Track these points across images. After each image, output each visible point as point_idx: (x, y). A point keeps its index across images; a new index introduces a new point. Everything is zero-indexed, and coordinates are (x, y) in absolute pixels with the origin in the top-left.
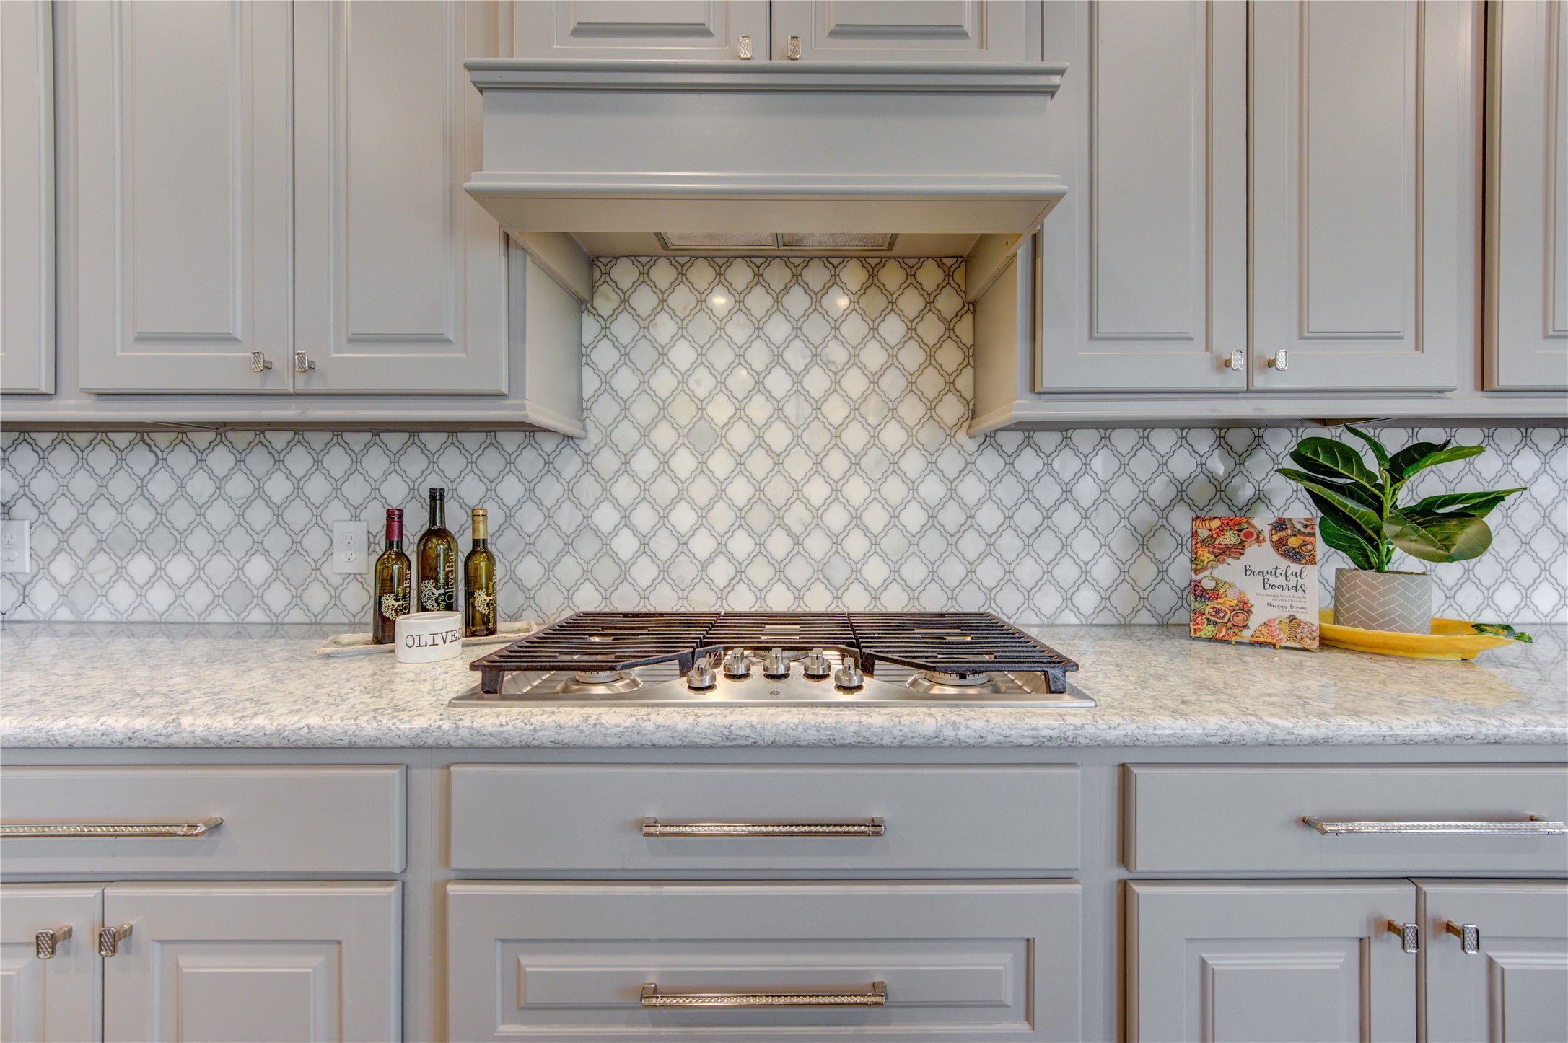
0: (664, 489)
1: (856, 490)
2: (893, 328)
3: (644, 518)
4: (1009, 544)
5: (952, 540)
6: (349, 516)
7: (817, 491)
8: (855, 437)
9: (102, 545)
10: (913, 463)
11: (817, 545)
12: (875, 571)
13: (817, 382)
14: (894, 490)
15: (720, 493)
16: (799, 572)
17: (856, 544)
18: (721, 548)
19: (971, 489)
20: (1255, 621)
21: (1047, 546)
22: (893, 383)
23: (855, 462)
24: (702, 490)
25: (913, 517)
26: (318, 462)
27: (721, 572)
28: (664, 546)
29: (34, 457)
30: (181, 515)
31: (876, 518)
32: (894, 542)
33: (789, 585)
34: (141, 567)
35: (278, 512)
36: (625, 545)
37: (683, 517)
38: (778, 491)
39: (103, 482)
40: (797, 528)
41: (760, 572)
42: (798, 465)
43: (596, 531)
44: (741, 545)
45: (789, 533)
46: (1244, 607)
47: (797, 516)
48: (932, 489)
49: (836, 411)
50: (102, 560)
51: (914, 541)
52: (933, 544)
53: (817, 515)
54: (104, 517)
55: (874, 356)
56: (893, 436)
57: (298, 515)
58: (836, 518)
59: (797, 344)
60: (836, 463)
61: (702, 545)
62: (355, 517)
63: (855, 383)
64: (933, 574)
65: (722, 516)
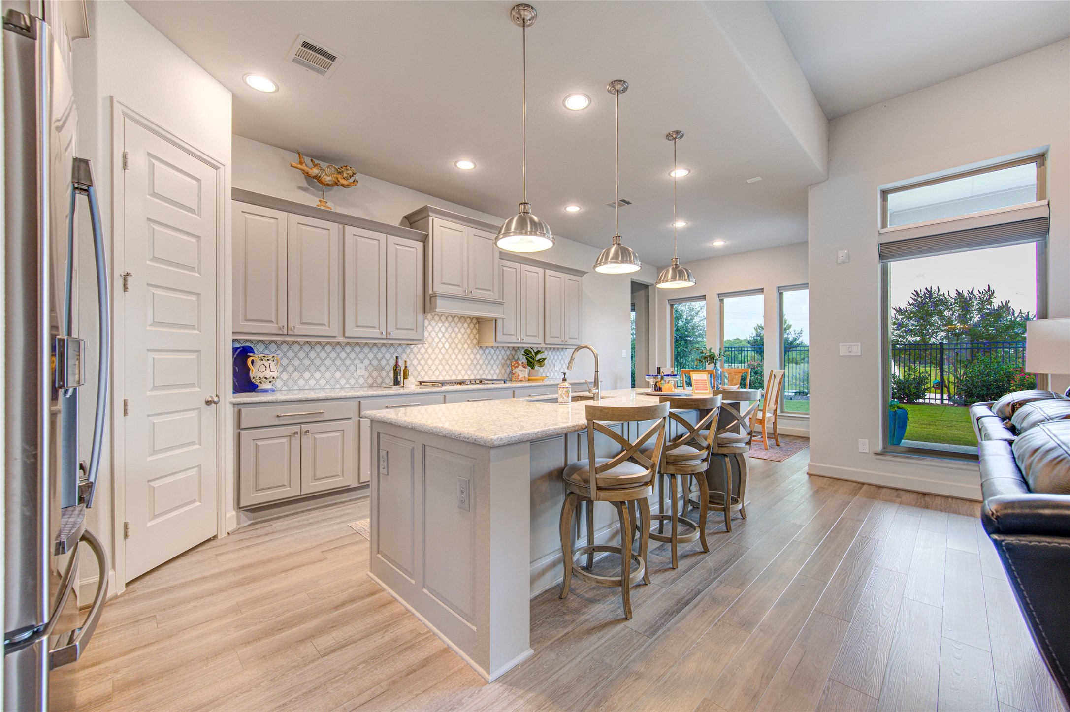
0: (426, 356)
1: (460, 357)
2: (466, 325)
3: (423, 362)
4: (484, 367)
5: (475, 366)
6: (360, 362)
7: (453, 357)
8: (460, 346)
9: (296, 370)
10: (469, 351)
11: (453, 367)
12: (463, 372)
13: (453, 335)
14: (466, 357)
15: (437, 357)
16: (450, 373)
17: (460, 367)
18: (437, 368)
19: (478, 356)
20: (520, 378)
21: (489, 366)
22: (466, 336)
23: (460, 351)
24: (433, 356)
25: (469, 362)
27: (437, 373)
28: (426, 368)
29: (276, 347)
30: (318, 362)
31: (463, 362)
32: (466, 367)
33: (449, 375)
34: (307, 375)
35: (343, 361)
36: (419, 368)
37: (430, 362)
38: (447, 357)
40: (450, 364)
41: (444, 373)
42: (450, 351)
43: (413, 365)
44: (440, 367)
45: (449, 365)
46: (519, 376)
47: (450, 362)
48: (472, 356)
49: (457, 341)
50: (296, 374)
51: (469, 366)
52: (472, 367)
53: (453, 361)
54: (296, 362)
55: (463, 331)
56: (466, 346)
57: (348, 362)
58: (457, 362)
59: (450, 327)
60: (457, 351)
61: (434, 368)
62: (362, 362)
63: (460, 336)
64: (472, 373)
65: (437, 362)
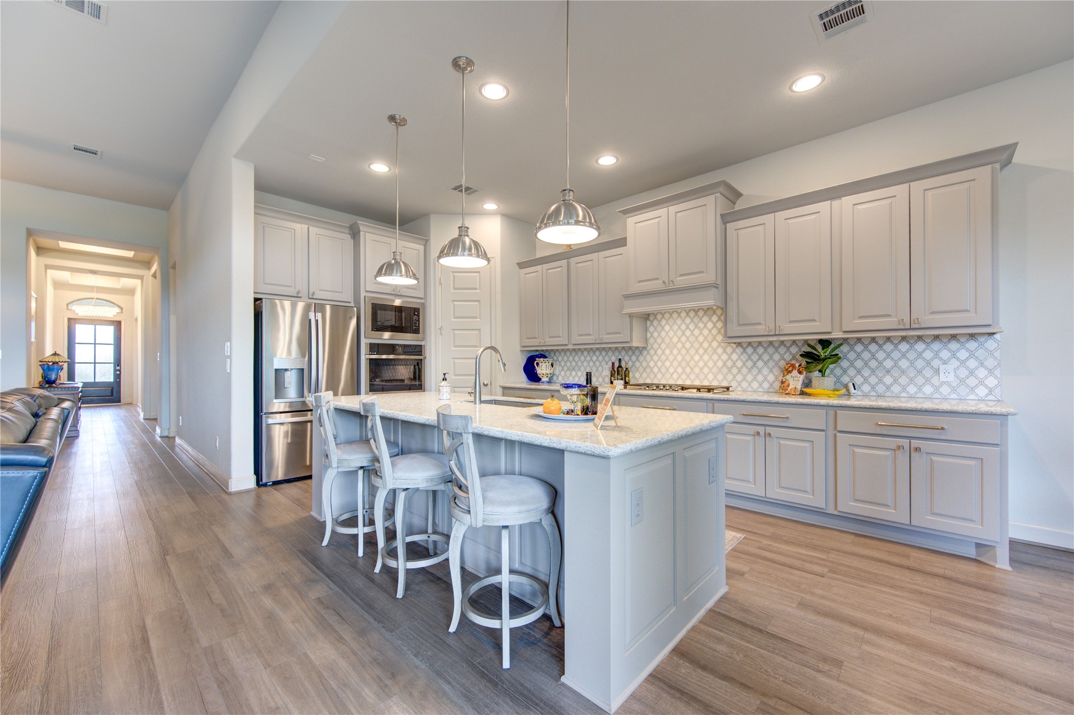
0: (663, 358)
1: (706, 357)
2: (715, 318)
3: (659, 364)
4: (745, 370)
5: (730, 370)
7: (697, 358)
8: (706, 345)
9: (568, 369)
10: (720, 351)
11: (697, 370)
12: (711, 377)
13: (697, 332)
14: (715, 357)
15: (675, 359)
16: (692, 376)
17: (706, 370)
18: (675, 371)
19: (734, 357)
20: (789, 389)
21: (755, 371)
22: (715, 331)
23: (706, 351)
24: (671, 358)
25: (720, 364)
26: (601, 353)
27: (675, 376)
28: (663, 370)
30: (580, 364)
31: (710, 364)
32: (715, 370)
33: (690, 379)
34: (574, 373)
35: (594, 363)
36: (656, 370)
37: (667, 364)
38: (688, 358)
39: (568, 358)
40: (692, 366)
41: (684, 377)
42: (692, 352)
43: (650, 367)
44: (680, 370)
45: (690, 368)
46: (789, 385)
47: (692, 364)
48: (724, 357)
49: (701, 339)
50: (568, 372)
51: (720, 369)
52: (725, 370)
53: (697, 363)
54: (568, 364)
55: (710, 325)
56: (715, 344)
57: (597, 364)
58: (701, 364)
59: (692, 324)
60: (701, 351)
61: (671, 370)
62: (607, 364)
63: (706, 332)
64: (725, 378)
65: (675, 364)
